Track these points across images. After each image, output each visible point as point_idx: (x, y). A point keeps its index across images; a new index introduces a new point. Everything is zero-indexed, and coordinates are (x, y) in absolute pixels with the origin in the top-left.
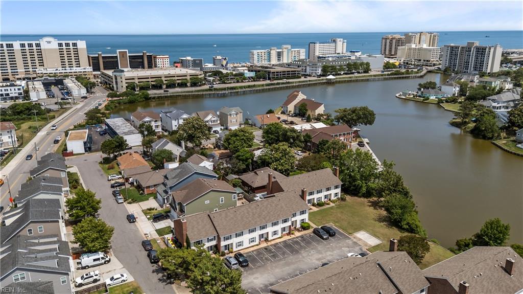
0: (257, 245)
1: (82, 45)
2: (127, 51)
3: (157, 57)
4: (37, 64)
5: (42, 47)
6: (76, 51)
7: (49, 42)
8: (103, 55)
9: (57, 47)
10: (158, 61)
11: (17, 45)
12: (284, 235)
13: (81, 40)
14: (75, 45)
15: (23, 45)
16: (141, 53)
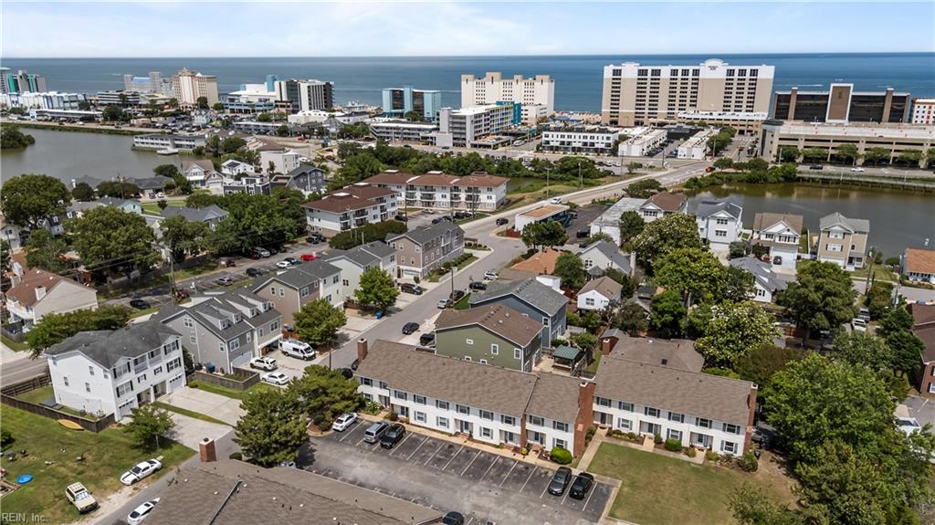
0: (450, 435)
1: (767, 73)
2: (852, 85)
3: (918, 101)
4: (688, 103)
5: (701, 76)
6: (754, 83)
7: (713, 68)
8: (798, 93)
9: (724, 76)
10: (916, 109)
11: (666, 72)
12: (509, 447)
13: (768, 65)
14: (754, 72)
15: (674, 72)
16: (882, 91)
